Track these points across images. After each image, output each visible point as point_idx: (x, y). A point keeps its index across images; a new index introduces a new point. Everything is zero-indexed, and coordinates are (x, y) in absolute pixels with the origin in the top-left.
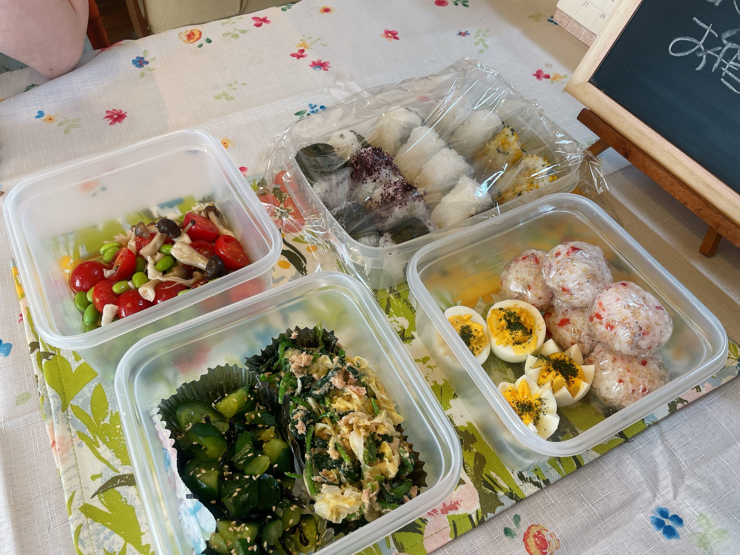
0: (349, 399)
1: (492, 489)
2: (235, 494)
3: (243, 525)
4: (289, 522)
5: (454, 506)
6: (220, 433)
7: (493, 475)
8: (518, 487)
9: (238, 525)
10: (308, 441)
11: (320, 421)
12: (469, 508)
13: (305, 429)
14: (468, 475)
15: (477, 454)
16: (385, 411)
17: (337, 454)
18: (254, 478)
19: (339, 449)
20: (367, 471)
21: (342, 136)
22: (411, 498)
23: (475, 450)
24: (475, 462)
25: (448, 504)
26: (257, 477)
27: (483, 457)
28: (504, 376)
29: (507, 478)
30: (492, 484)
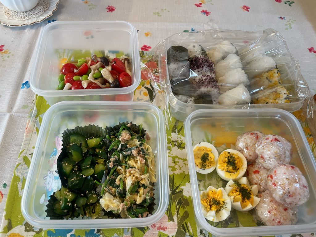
0: (136, 162)
1: (185, 230)
2: (73, 179)
3: (70, 193)
4: (90, 201)
5: (164, 229)
6: (82, 152)
7: (189, 224)
8: (197, 235)
9: (68, 192)
10: (112, 171)
11: (121, 166)
12: (170, 233)
13: (113, 166)
14: (177, 219)
15: (186, 212)
16: (149, 174)
17: (119, 183)
18: (83, 176)
19: (121, 181)
20: (128, 196)
21: (194, 46)
22: (142, 217)
23: (186, 209)
24: (183, 215)
25: (162, 226)
26: (85, 176)
27: (188, 214)
28: (217, 184)
29: (194, 229)
30: (186, 228)
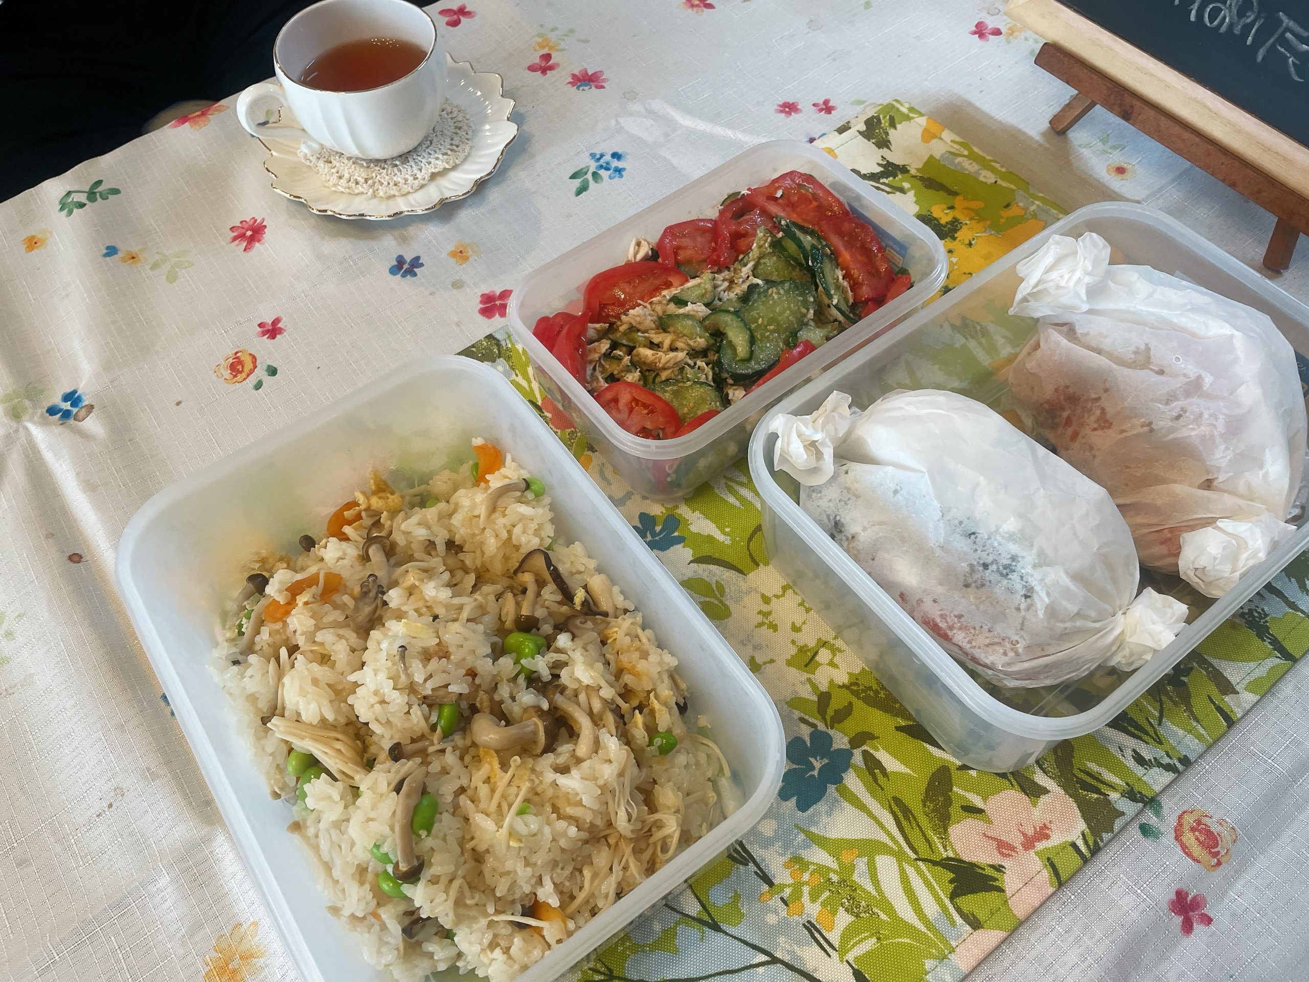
1: (1098, 791)
5: (1042, 833)
7: (1093, 767)
8: (1139, 779)
12: (1069, 831)
14: (1050, 777)
25: (1030, 832)
29: (1118, 768)
30: (1094, 782)
